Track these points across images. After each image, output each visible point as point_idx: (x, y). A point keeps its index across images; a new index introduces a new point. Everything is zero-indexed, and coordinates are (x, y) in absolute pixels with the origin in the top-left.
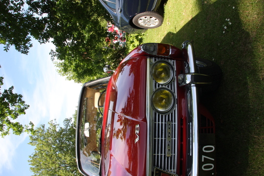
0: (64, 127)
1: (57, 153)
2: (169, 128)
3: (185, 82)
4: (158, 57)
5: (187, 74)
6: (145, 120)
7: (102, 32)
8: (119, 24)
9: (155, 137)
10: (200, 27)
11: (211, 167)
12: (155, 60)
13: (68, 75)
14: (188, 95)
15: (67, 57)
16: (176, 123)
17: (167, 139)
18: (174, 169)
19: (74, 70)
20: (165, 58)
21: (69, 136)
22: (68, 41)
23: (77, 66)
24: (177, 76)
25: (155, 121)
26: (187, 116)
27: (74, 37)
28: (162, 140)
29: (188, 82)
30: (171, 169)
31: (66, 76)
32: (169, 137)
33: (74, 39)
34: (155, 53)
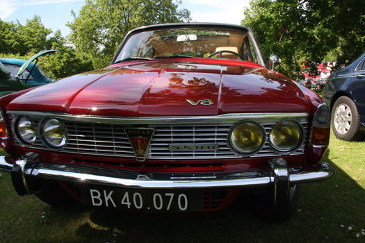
0: (178, 10)
1: (142, 4)
2: (209, 147)
3: (275, 168)
4: (308, 130)
5: (288, 170)
6: (220, 113)
7: (319, 54)
8: (336, 76)
9: (196, 128)
10: (344, 193)
11: (158, 206)
12: (304, 125)
13: (251, 10)
14: (255, 173)
15: (282, 4)
16: (215, 157)
17: (194, 144)
18: (152, 155)
19: (262, 17)
20: (307, 138)
21: (167, 18)
22: (305, 4)
23: (268, 21)
24: (282, 156)
25: (219, 127)
26: (226, 171)
27: (311, 12)
28: (192, 137)
29: (276, 171)
30: (152, 151)
31: (249, 7)
32: (197, 147)
33: (308, 14)
34: (315, 124)
